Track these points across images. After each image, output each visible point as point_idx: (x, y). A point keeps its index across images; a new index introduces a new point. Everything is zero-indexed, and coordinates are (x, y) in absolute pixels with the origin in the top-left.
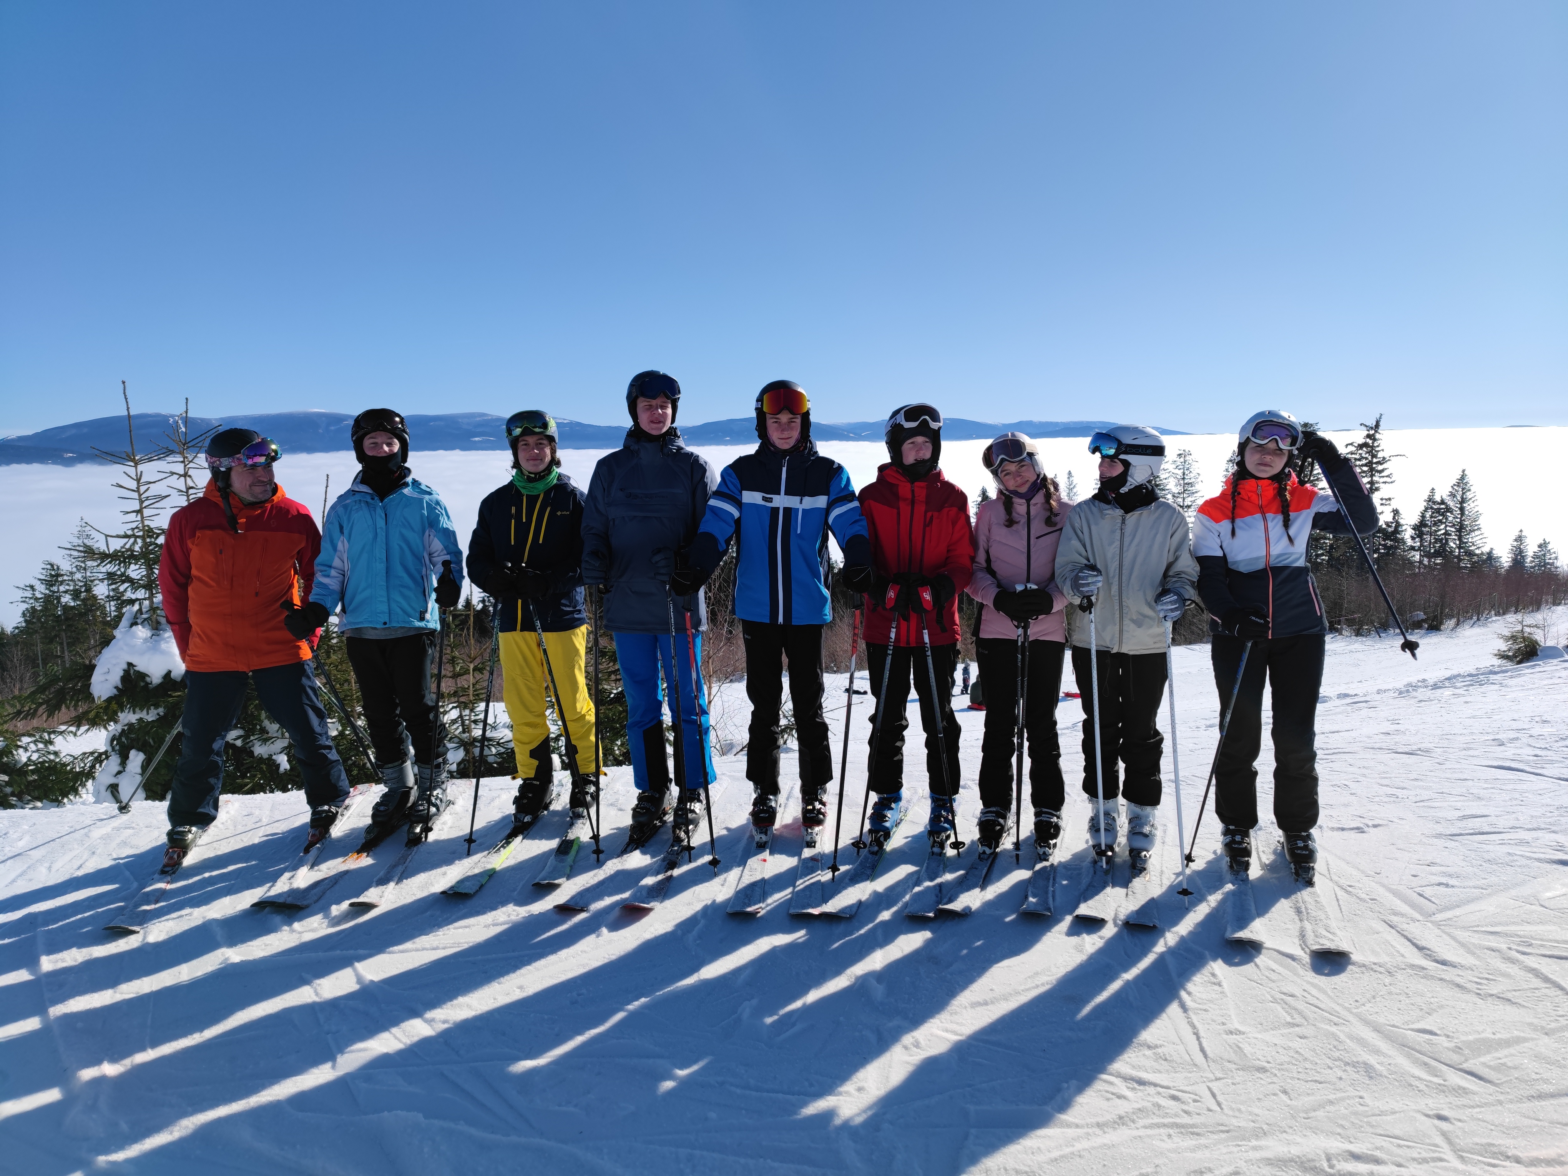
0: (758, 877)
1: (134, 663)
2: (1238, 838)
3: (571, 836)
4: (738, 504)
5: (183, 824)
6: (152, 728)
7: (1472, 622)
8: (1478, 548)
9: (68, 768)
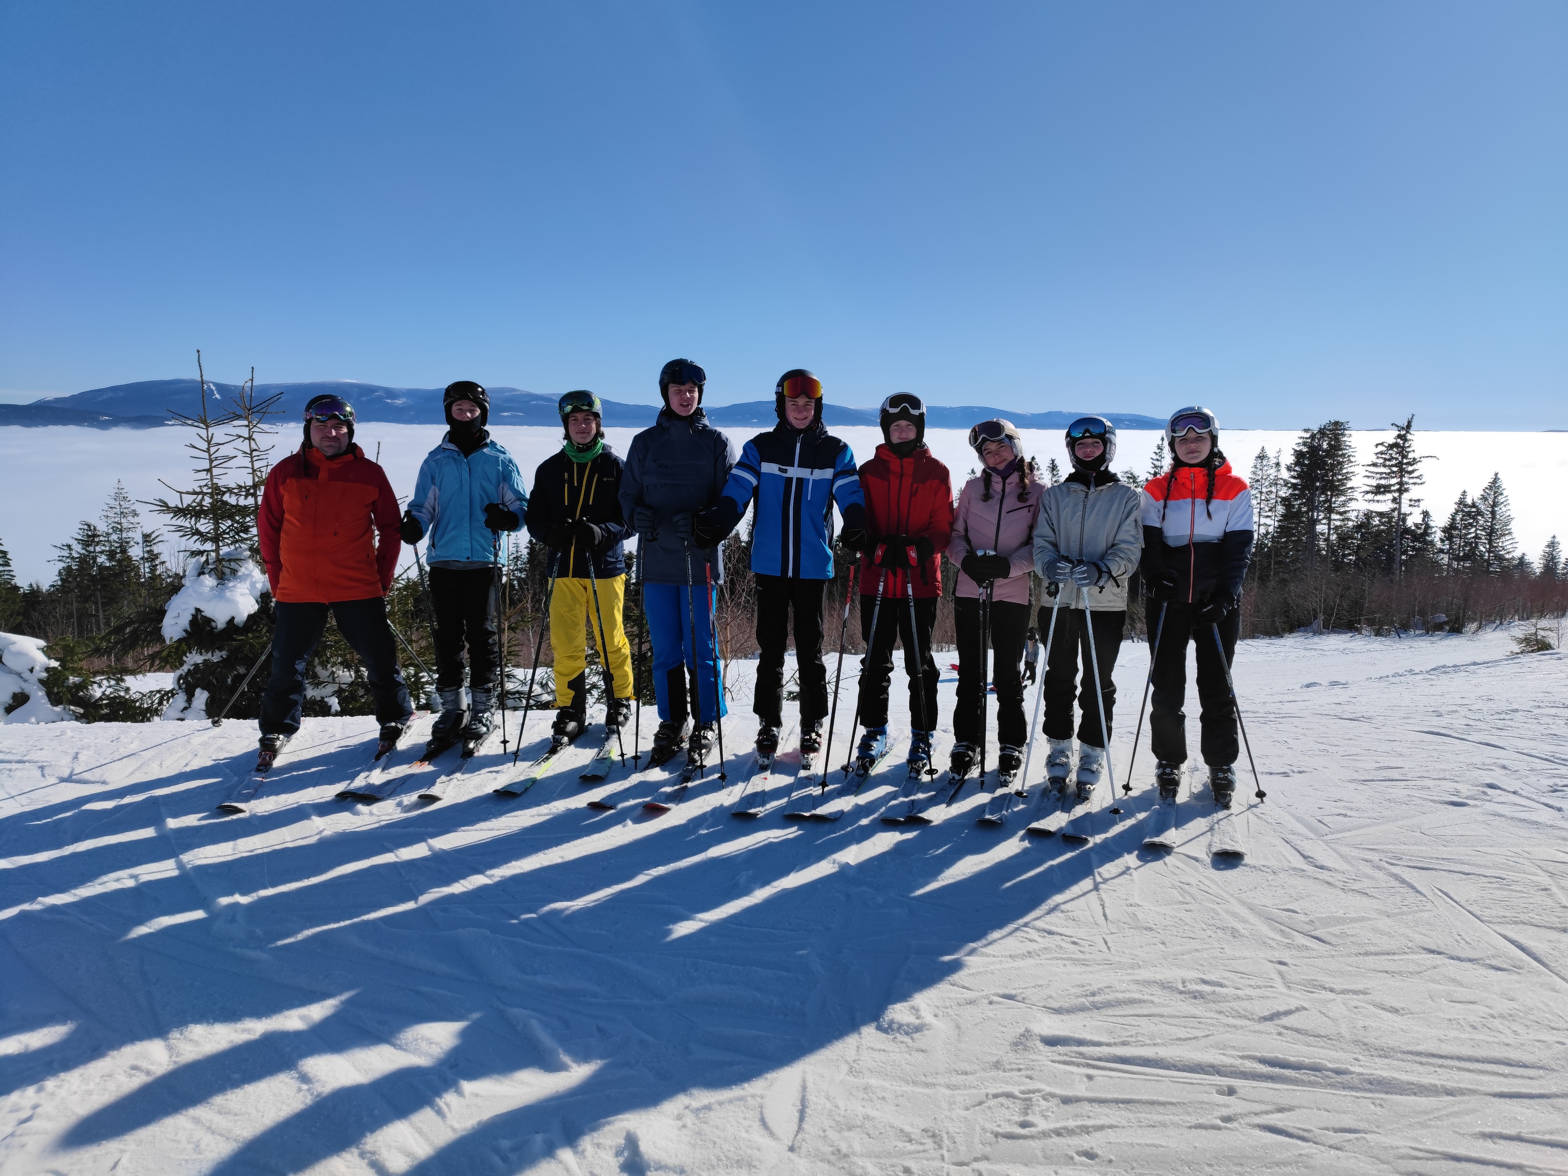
0: (759, 789)
1: (202, 609)
2: (1168, 770)
3: (604, 753)
4: (757, 474)
5: (272, 733)
6: (217, 668)
7: (1495, 625)
8: (1509, 553)
9: (137, 704)
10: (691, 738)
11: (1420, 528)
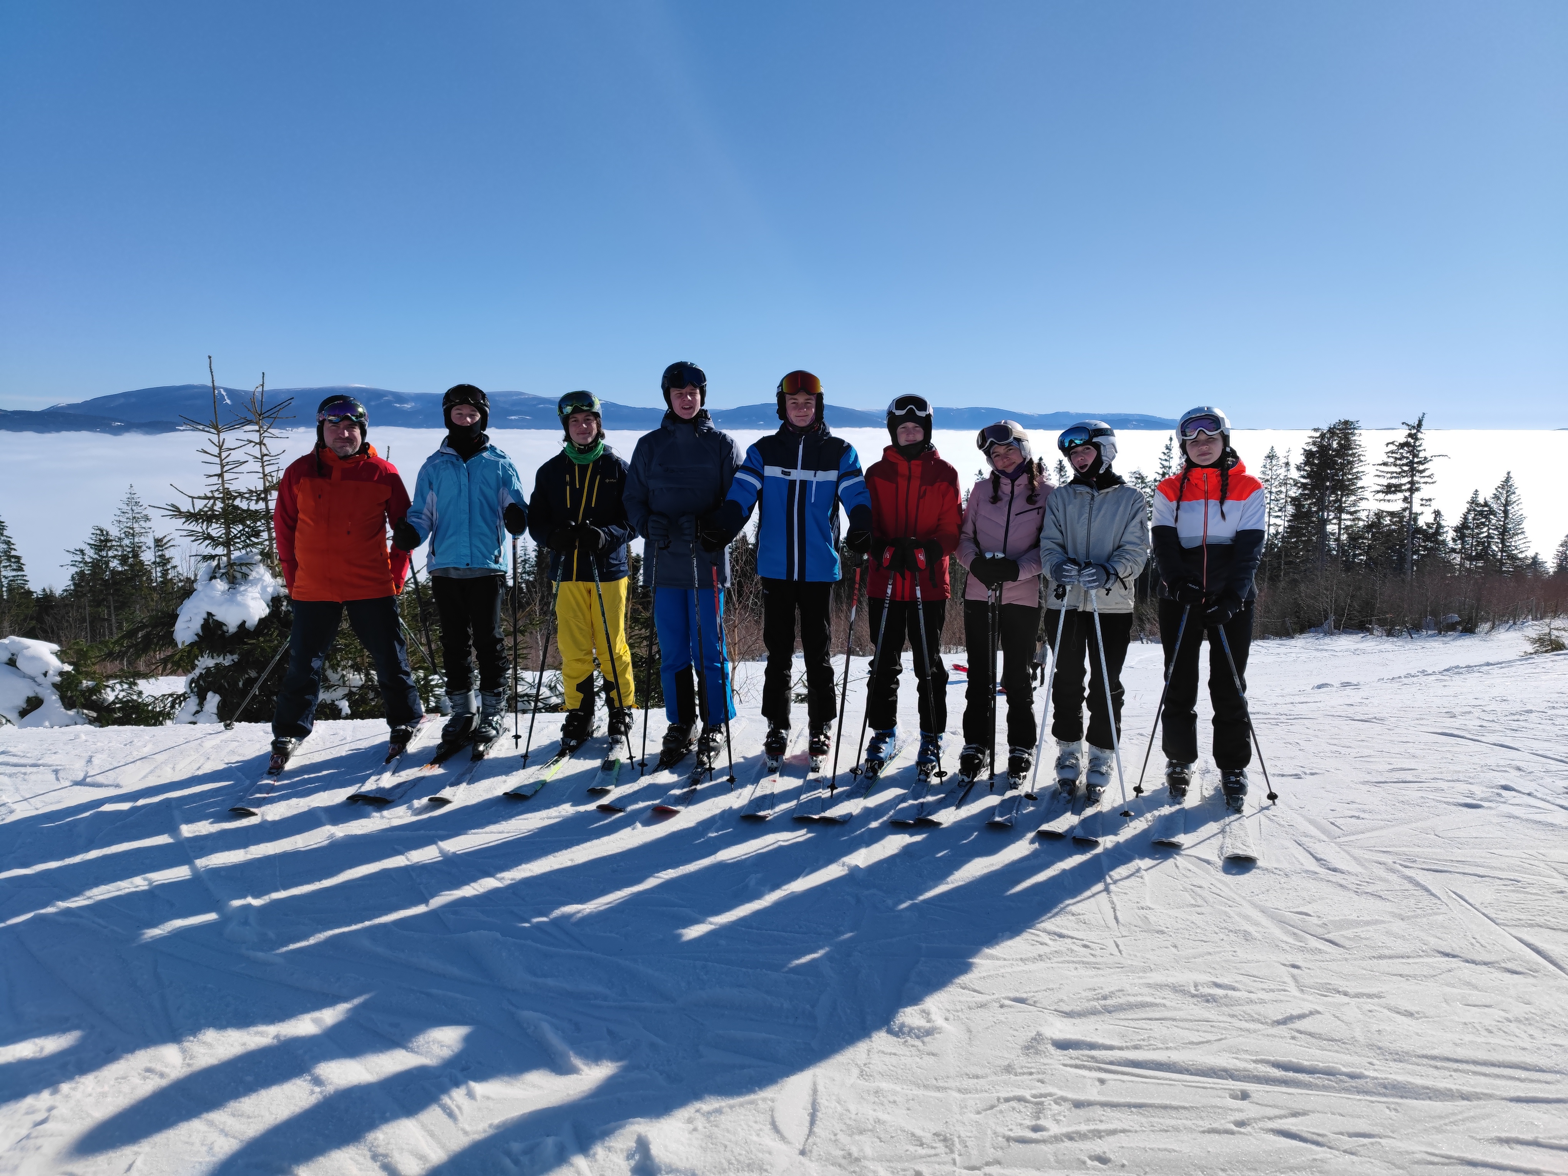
0: (768, 792)
1: (213, 613)
2: (1178, 769)
3: (612, 757)
4: (761, 477)
5: (285, 736)
6: (229, 671)
7: (1508, 625)
8: (1521, 552)
9: (150, 708)
10: (700, 741)
11: (1431, 528)
